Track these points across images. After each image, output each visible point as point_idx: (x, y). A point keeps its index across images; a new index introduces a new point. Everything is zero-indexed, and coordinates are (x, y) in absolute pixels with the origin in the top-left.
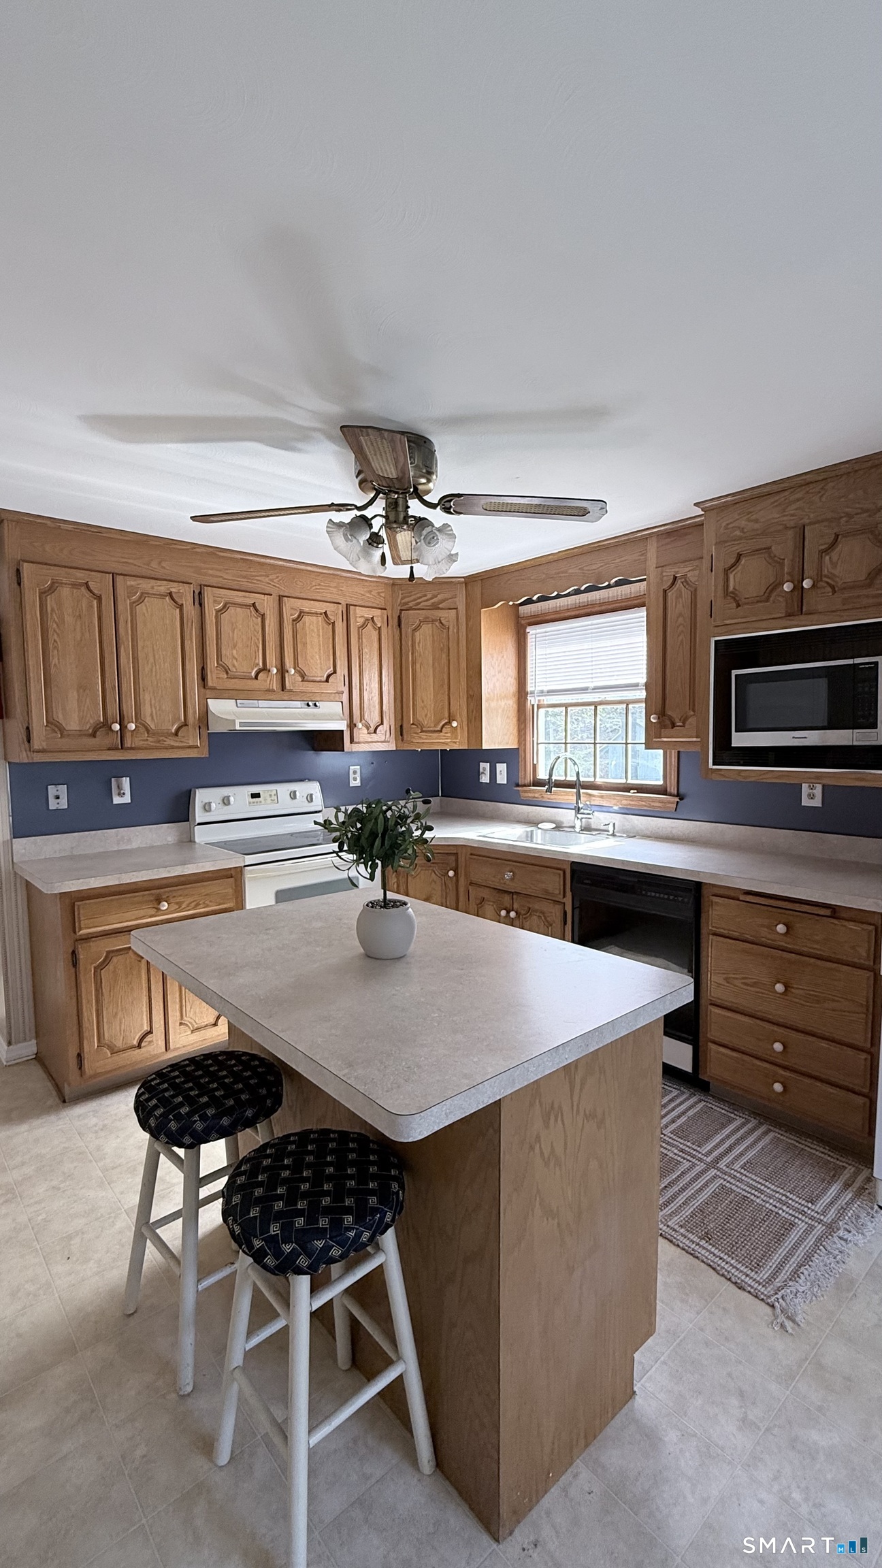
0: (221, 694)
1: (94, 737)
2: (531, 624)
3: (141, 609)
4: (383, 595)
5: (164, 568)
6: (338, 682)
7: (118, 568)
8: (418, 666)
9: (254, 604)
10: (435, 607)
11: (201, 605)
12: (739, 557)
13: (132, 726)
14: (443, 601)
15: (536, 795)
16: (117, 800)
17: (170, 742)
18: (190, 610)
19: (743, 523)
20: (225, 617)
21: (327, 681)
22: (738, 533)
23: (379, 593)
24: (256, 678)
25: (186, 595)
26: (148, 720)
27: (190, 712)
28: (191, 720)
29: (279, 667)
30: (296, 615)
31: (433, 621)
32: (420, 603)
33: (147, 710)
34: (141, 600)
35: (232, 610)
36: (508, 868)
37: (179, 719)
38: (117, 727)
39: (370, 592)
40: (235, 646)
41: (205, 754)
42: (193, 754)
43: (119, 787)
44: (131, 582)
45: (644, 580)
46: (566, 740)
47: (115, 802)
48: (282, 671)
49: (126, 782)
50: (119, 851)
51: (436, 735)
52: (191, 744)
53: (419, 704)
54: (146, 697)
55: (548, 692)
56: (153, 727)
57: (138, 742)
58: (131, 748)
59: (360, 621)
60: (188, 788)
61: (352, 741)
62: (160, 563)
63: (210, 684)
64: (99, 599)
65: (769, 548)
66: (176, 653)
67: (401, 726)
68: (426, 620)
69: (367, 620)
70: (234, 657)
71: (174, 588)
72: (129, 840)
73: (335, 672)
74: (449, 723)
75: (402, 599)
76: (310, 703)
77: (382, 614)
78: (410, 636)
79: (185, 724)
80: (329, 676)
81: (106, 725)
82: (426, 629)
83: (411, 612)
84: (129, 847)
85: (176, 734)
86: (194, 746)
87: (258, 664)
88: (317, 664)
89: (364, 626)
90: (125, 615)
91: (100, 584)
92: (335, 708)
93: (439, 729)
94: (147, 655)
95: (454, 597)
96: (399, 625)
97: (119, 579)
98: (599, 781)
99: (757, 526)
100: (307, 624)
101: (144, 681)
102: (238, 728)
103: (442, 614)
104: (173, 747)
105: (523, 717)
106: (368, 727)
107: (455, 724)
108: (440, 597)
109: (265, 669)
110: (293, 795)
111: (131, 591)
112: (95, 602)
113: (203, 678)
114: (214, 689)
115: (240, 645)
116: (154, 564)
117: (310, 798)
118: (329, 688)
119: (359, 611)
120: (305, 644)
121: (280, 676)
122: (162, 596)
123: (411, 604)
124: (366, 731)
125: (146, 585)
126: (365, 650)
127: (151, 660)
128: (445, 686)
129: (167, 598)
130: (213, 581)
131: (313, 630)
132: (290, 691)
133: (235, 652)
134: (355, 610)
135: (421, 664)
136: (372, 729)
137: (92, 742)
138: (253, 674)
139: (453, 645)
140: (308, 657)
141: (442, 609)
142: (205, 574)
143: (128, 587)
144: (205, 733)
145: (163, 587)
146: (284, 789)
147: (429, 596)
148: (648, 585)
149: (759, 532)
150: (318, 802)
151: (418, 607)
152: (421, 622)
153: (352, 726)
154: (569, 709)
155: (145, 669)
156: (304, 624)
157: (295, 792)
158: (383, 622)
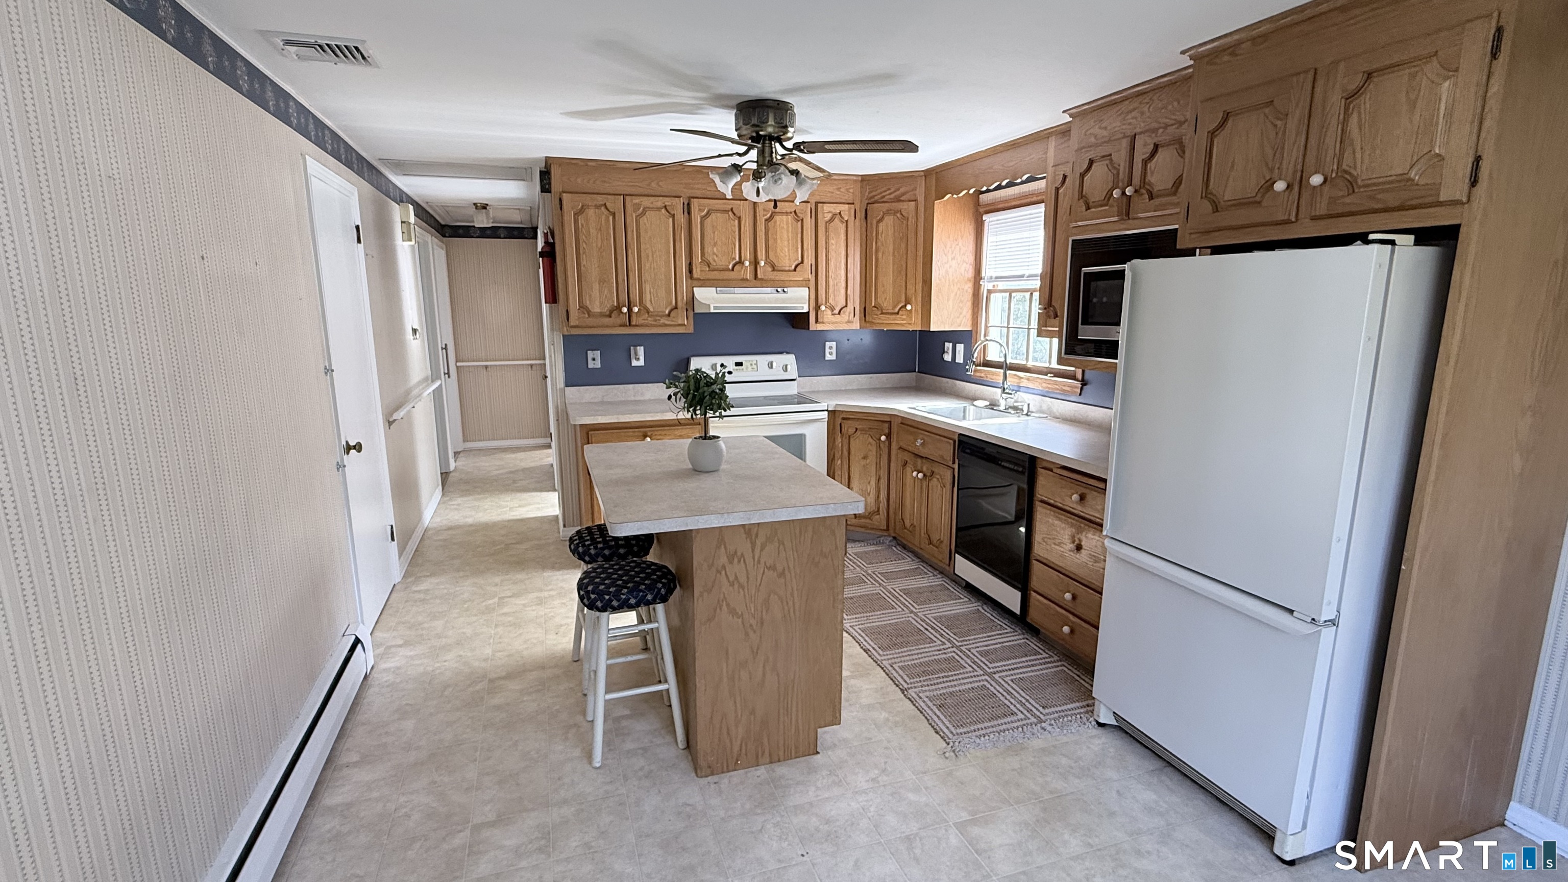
0: (704, 283)
1: (610, 317)
2: (987, 212)
3: (643, 220)
4: (851, 191)
5: (660, 186)
6: (806, 273)
7: (628, 190)
8: (880, 255)
9: (732, 209)
10: (898, 200)
11: (689, 213)
12: (1091, 162)
13: (636, 309)
14: (903, 194)
15: (982, 375)
16: (635, 363)
17: (663, 321)
18: (681, 219)
19: (1096, 130)
20: (708, 221)
21: (795, 270)
22: (1093, 140)
23: (848, 190)
24: (733, 270)
25: (678, 206)
26: (648, 305)
27: (679, 299)
28: (680, 304)
29: (753, 259)
30: (769, 215)
31: (895, 213)
32: (884, 197)
33: (647, 297)
34: (643, 213)
35: (713, 216)
36: (921, 436)
37: (671, 303)
38: (625, 310)
39: (839, 189)
40: (715, 244)
41: (691, 330)
42: (681, 330)
43: (636, 354)
44: (637, 200)
45: (1044, 178)
46: (1008, 323)
47: (633, 364)
48: (755, 263)
49: (641, 350)
50: (635, 401)
51: (894, 316)
52: (680, 322)
53: (880, 290)
54: (647, 288)
55: (996, 278)
56: (652, 310)
57: (640, 321)
58: (636, 326)
59: (828, 216)
60: (686, 356)
61: (817, 321)
62: (658, 184)
63: (695, 276)
64: (614, 215)
65: (1110, 155)
66: (669, 252)
67: (865, 309)
68: (888, 212)
69: (835, 215)
70: (714, 254)
71: (668, 201)
72: (642, 394)
73: (802, 262)
74: (905, 306)
75: (870, 193)
76: (779, 290)
77: (850, 209)
78: (874, 227)
79: (676, 308)
80: (796, 266)
81: (619, 308)
82: (889, 220)
83: (876, 205)
84: (642, 398)
85: (669, 315)
86: (683, 324)
87: (734, 259)
88: (786, 255)
89: (831, 220)
90: (632, 226)
91: (616, 204)
92: (803, 292)
93: (896, 310)
94: (648, 256)
95: (915, 189)
96: (866, 218)
97: (628, 198)
98: (1030, 364)
99: (1105, 133)
100: (778, 223)
101: (646, 276)
102: (712, 311)
103: (903, 206)
104: (666, 325)
105: (977, 301)
106: (832, 309)
107: (909, 307)
108: (902, 190)
109: (740, 262)
110: (771, 365)
111: (637, 207)
112: (611, 218)
113: (690, 271)
114: (699, 279)
115: (719, 243)
116: (654, 185)
117: (785, 369)
118: (797, 276)
119: (827, 208)
120: (775, 240)
121: (753, 267)
122: (659, 209)
123: (876, 198)
124: (829, 312)
125: (646, 202)
126: (832, 241)
127: (650, 258)
128: (903, 272)
129: (663, 211)
130: (698, 193)
131: (783, 228)
132: (762, 279)
133: (715, 250)
134: (822, 207)
135: (883, 253)
136: (836, 311)
137: (607, 321)
138: (730, 267)
139: (911, 235)
140: (778, 250)
141: (903, 201)
142: (693, 189)
143: (634, 204)
144: (691, 314)
145: (659, 202)
146: (763, 360)
147: (892, 190)
148: (1047, 183)
149: (1106, 139)
150: (793, 372)
151: (884, 200)
152: (884, 214)
153: (817, 308)
154: (1013, 294)
155: (646, 266)
156: (775, 222)
157: (772, 363)
158: (850, 216)
